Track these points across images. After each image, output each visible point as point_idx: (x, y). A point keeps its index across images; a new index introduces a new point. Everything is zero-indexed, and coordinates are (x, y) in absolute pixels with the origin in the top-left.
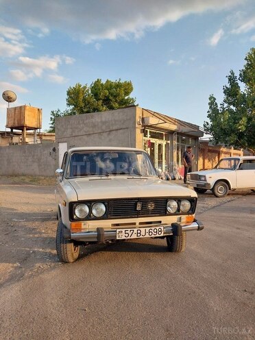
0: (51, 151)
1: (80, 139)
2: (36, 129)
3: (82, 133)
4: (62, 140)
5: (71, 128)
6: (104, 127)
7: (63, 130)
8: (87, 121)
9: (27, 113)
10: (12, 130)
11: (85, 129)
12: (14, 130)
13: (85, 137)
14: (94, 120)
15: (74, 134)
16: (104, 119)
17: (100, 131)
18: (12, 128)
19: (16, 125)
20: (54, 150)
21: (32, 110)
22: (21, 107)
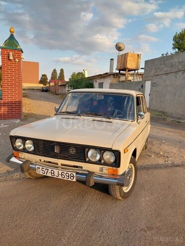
0: (140, 87)
1: (160, 78)
2: (135, 70)
3: (162, 72)
4: (148, 79)
5: (155, 69)
6: (180, 67)
7: (149, 70)
8: (167, 62)
9: (129, 58)
10: (120, 72)
11: (164, 69)
12: (121, 72)
13: (164, 76)
14: (172, 61)
15: (156, 74)
16: (180, 60)
17: (176, 70)
18: (120, 70)
19: (122, 68)
20: (142, 86)
21: (133, 55)
22: (125, 54)
